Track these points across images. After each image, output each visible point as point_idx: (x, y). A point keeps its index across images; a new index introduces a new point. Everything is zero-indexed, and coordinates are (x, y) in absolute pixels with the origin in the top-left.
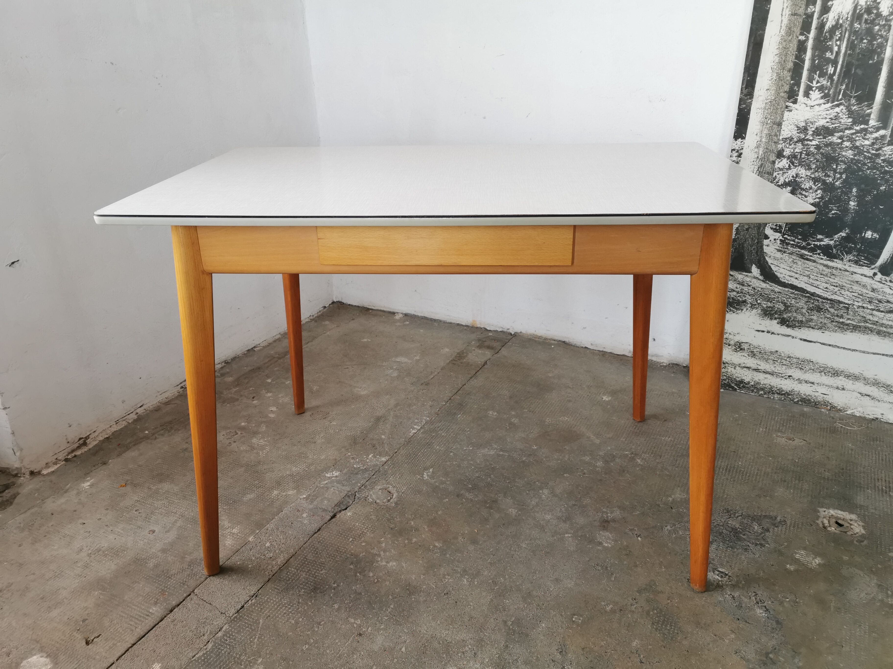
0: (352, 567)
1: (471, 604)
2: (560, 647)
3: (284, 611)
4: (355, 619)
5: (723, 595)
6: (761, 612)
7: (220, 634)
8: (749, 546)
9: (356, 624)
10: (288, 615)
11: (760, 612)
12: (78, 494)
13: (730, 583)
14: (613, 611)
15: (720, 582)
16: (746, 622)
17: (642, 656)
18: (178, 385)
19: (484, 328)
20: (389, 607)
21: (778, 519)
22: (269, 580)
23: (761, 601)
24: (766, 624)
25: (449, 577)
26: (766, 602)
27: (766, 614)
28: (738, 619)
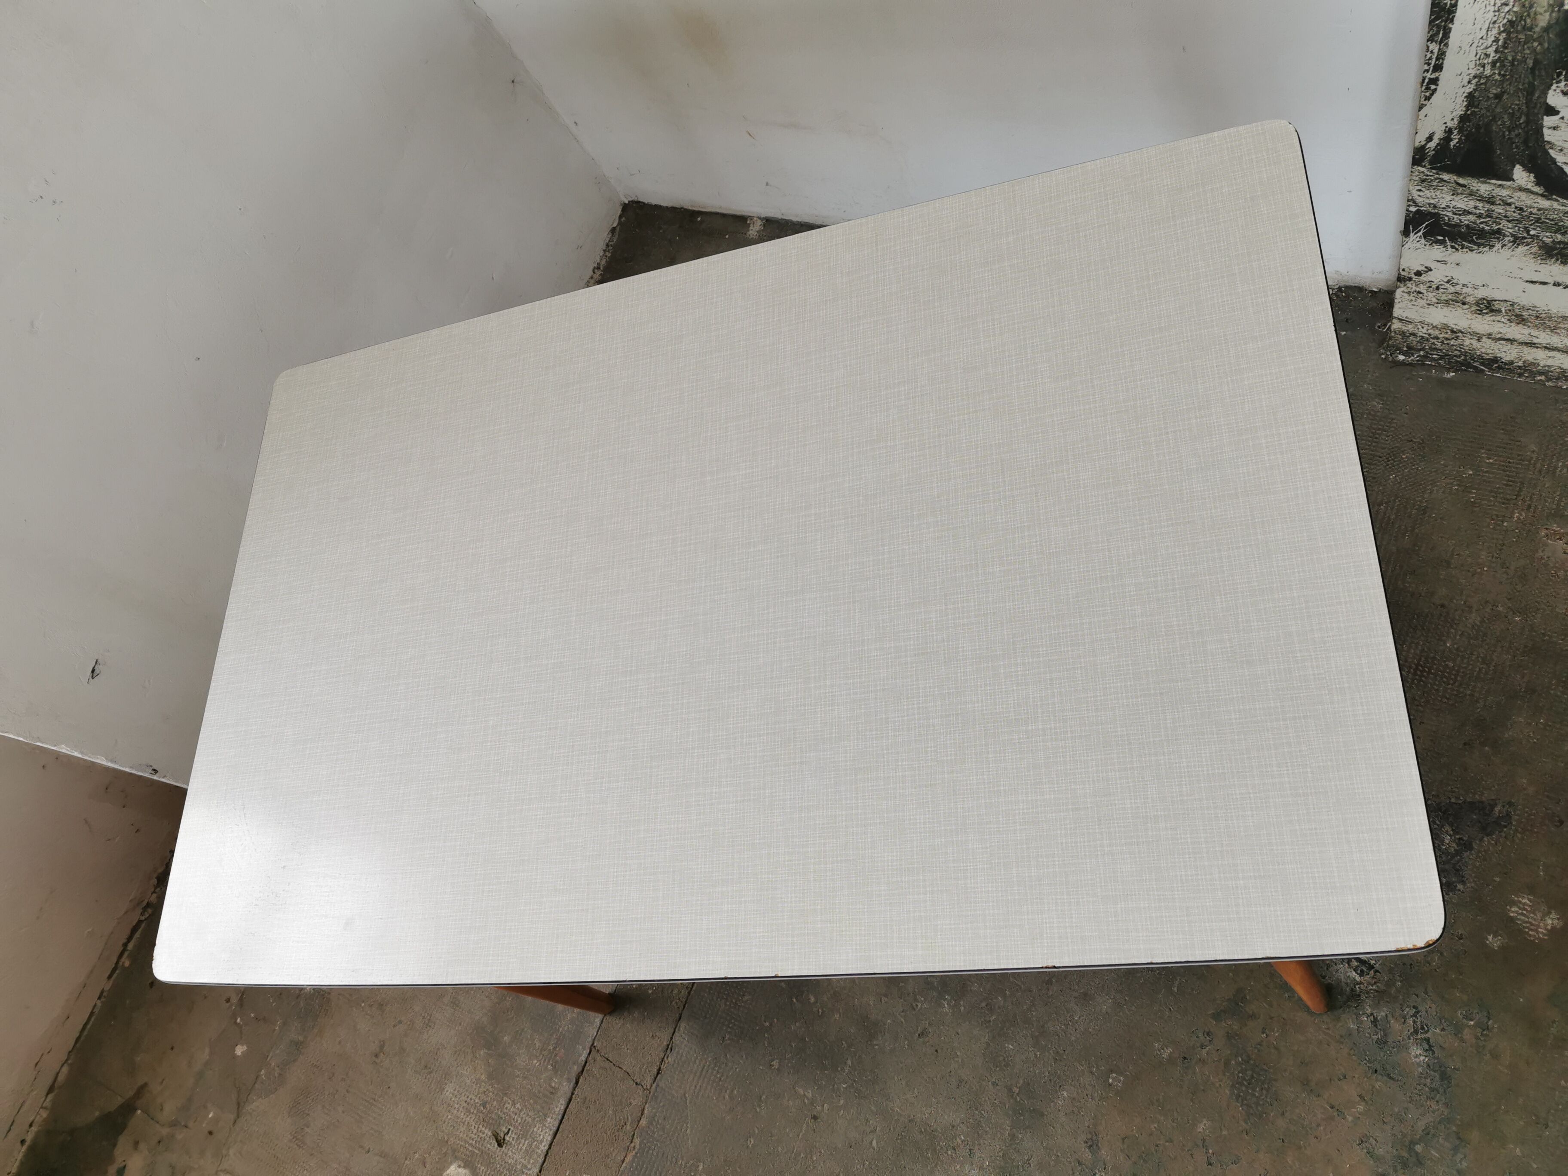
1: (959, 1054)
2: (1089, 1136)
3: (713, 1077)
4: (805, 1089)
5: (1358, 1015)
6: (1418, 1052)
7: (643, 1122)
9: (807, 1098)
11: (1416, 1054)
13: (1374, 987)
14: (1171, 1060)
15: (1357, 986)
16: (1389, 1076)
17: (1211, 1151)
20: (846, 1064)
22: (679, 1019)
24: (1423, 1081)
25: (923, 999)
26: (1432, 1029)
27: (1426, 1056)
28: (1376, 1071)
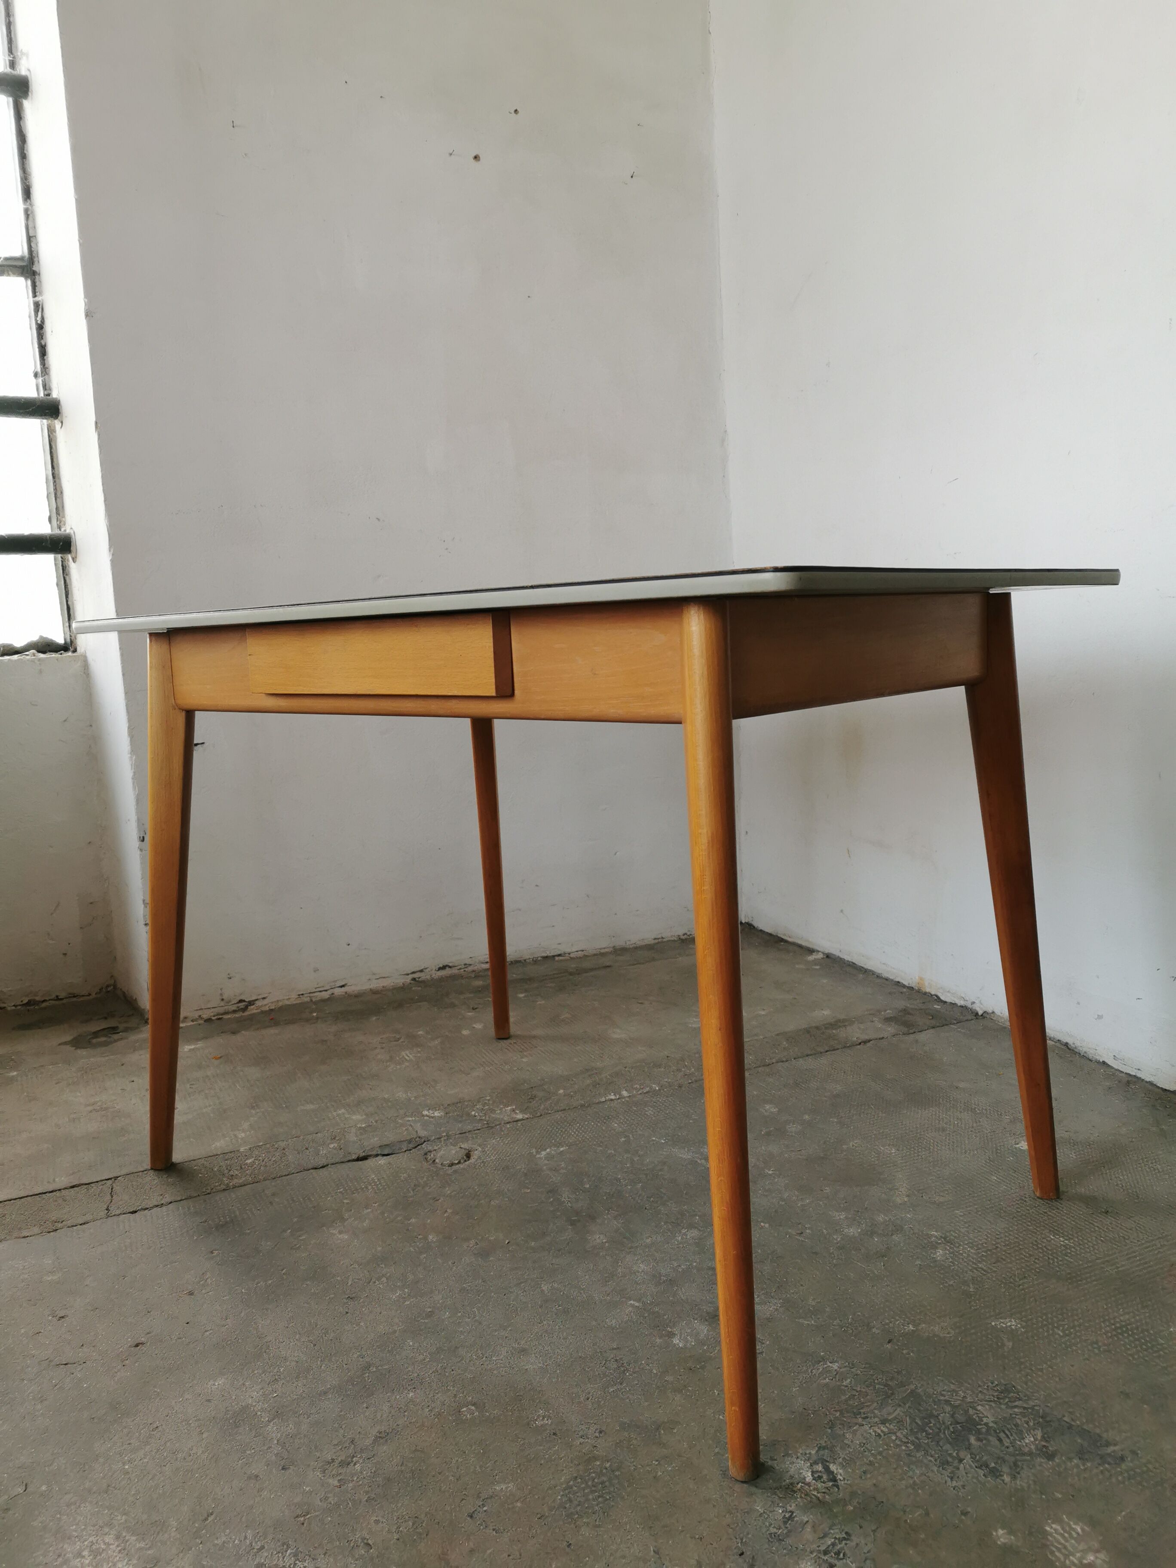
2: (389, 1431)
5: (773, 1505)
8: (961, 1460)
10: (160, 1239)
14: (540, 1429)
15: (800, 1485)
17: (485, 1508)
18: (408, 974)
19: (937, 996)
21: (1113, 1450)
23: (837, 1553)
26: (848, 1561)
28: (742, 1554)
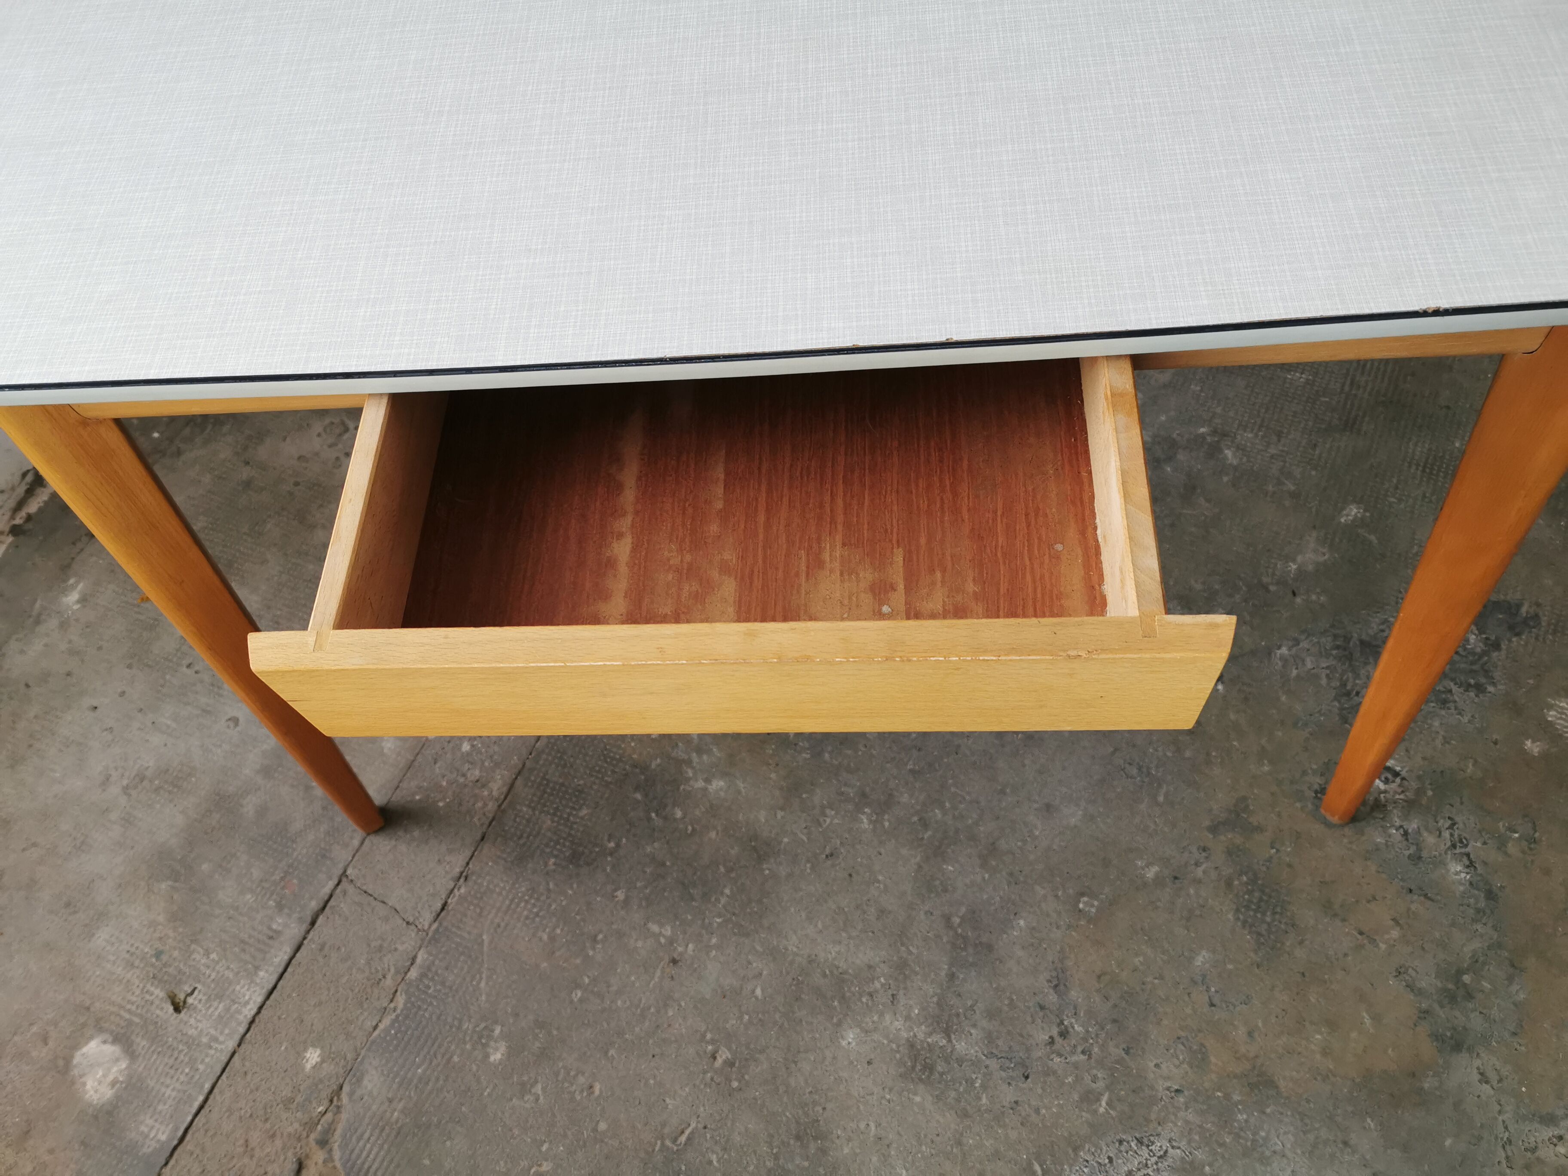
0: (638, 796)
1: (880, 878)
2: (1054, 974)
3: (525, 913)
4: (661, 925)
5: (1385, 828)
6: (1459, 868)
7: (413, 974)
8: (1450, 691)
9: (664, 936)
10: (533, 919)
11: (1456, 870)
12: (64, 626)
13: (1402, 796)
14: (1159, 881)
15: (1382, 796)
16: (1426, 896)
17: (1213, 989)
20: (722, 893)
21: (1524, 610)
22: (483, 839)
23: (1461, 842)
24: (1466, 901)
25: (833, 813)
26: (1472, 843)
27: (1467, 873)
28: (1411, 891)
